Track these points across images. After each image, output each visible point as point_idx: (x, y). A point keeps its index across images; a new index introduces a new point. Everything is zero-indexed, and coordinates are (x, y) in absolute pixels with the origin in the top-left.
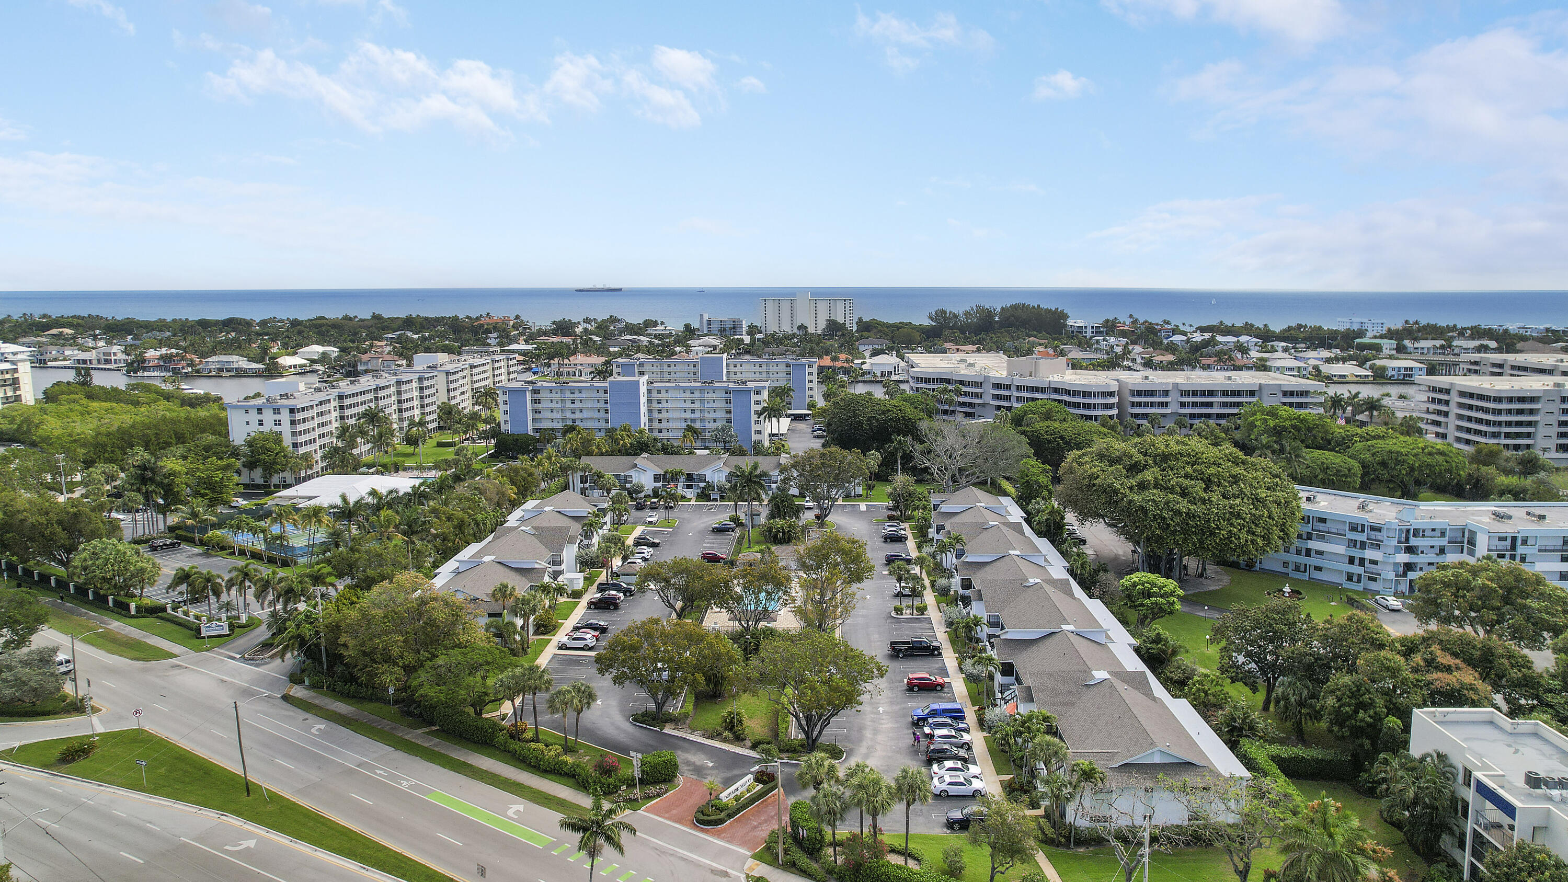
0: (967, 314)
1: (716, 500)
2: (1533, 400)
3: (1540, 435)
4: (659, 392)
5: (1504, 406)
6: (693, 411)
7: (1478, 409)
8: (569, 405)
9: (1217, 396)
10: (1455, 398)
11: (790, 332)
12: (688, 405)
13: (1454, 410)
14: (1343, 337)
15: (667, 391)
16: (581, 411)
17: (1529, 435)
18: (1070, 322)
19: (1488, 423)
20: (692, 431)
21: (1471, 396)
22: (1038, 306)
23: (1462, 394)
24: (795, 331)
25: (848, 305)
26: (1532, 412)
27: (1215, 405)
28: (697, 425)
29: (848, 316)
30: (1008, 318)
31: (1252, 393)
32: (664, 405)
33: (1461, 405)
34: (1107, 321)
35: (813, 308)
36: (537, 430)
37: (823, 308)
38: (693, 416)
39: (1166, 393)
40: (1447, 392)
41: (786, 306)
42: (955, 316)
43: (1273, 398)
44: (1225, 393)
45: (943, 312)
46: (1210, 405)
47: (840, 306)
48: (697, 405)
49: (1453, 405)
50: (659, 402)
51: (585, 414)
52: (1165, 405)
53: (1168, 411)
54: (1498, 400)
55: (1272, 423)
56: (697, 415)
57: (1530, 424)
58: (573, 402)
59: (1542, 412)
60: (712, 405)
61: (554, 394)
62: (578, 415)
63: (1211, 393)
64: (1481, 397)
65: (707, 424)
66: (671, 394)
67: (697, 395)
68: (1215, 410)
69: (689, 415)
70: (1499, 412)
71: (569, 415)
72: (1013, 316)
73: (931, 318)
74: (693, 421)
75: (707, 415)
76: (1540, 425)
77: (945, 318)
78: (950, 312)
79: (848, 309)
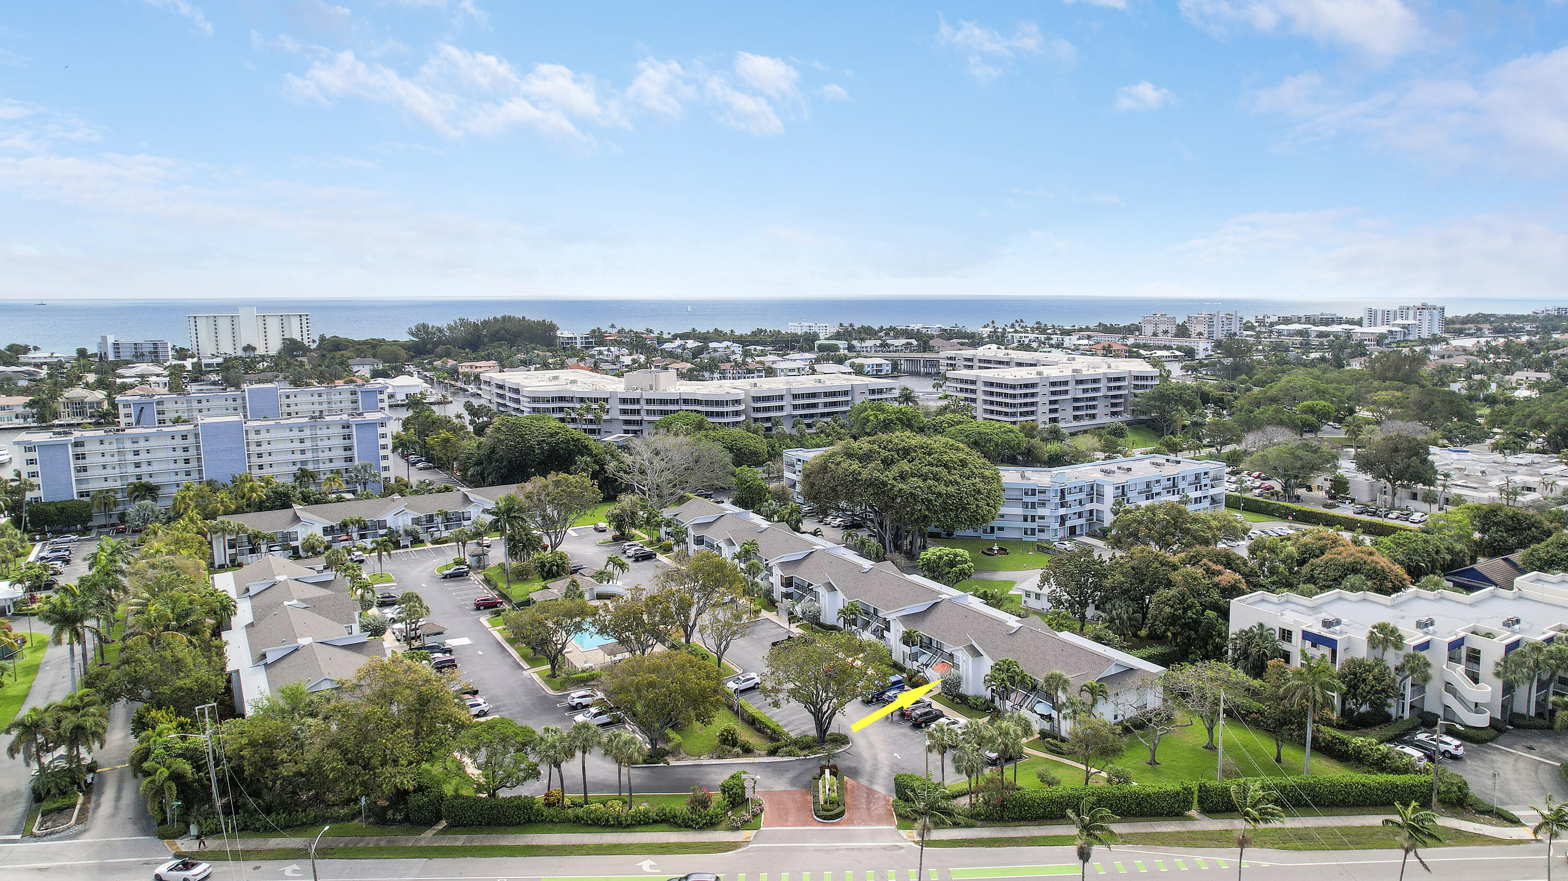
0: (450, 328)
1: (407, 547)
2: (1033, 385)
3: (1040, 412)
4: (258, 432)
5: (1018, 391)
6: (303, 452)
7: (1000, 394)
8: (130, 457)
9: (820, 397)
10: (980, 387)
11: (234, 355)
12: (297, 445)
13: (980, 396)
14: (804, 340)
15: (268, 431)
16: (149, 463)
17: (1032, 413)
18: (559, 333)
19: (1006, 405)
20: (304, 476)
21: (992, 384)
22: (524, 318)
23: (986, 384)
24: (240, 353)
25: (304, 321)
26: (1033, 395)
27: (820, 405)
28: (310, 467)
29: (305, 333)
30: (498, 332)
31: (846, 393)
32: (265, 448)
33: (986, 393)
34: (594, 331)
35: (261, 325)
36: (81, 494)
37: (273, 326)
38: (303, 457)
39: (781, 397)
40: (973, 382)
41: (224, 326)
42: (440, 330)
43: (863, 396)
44: (826, 395)
45: (425, 326)
46: (814, 406)
47: (295, 322)
48: (308, 444)
49: (979, 393)
50: (259, 444)
51: (155, 467)
52: (781, 408)
53: (784, 413)
54: (1013, 387)
55: (881, 417)
56: (309, 456)
57: (1032, 404)
58: (136, 453)
59: (1040, 394)
60: (326, 443)
61: (106, 446)
62: (145, 469)
63: (814, 395)
64: (1000, 385)
65: (321, 466)
66: (273, 435)
67: (307, 433)
68: (821, 410)
69: (298, 457)
70: (1014, 396)
71: (131, 470)
72: (503, 329)
73: (412, 334)
74: (304, 463)
75: (321, 454)
76: (1040, 404)
77: (427, 333)
78: (433, 327)
79: (304, 325)
